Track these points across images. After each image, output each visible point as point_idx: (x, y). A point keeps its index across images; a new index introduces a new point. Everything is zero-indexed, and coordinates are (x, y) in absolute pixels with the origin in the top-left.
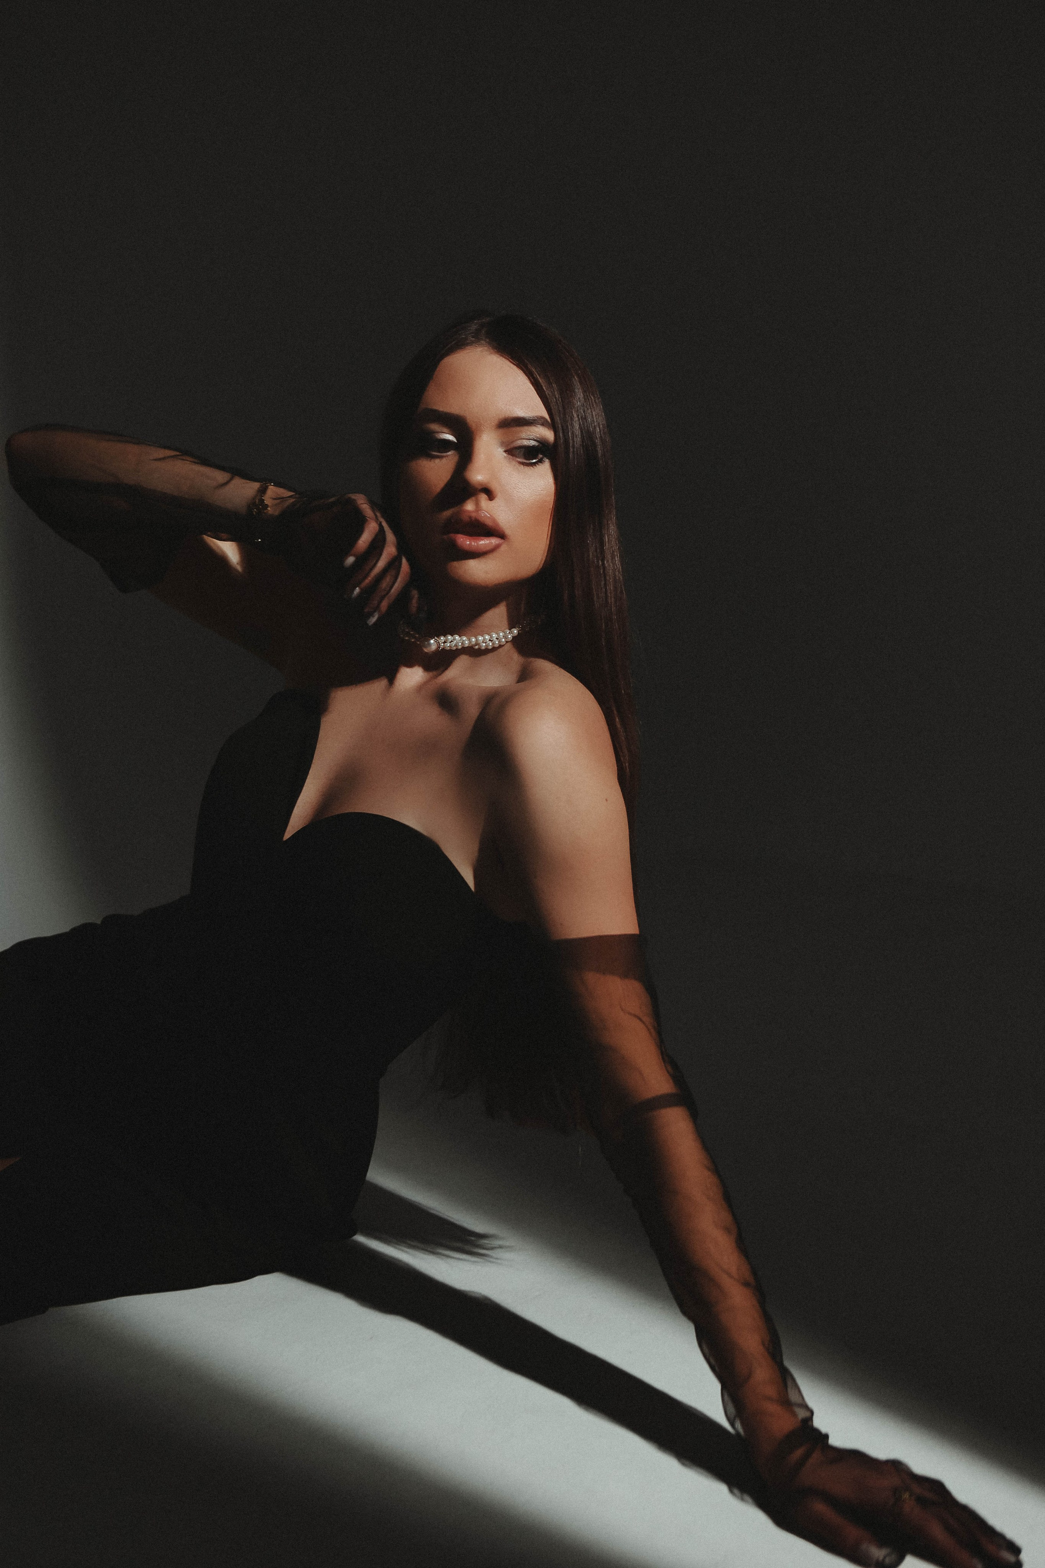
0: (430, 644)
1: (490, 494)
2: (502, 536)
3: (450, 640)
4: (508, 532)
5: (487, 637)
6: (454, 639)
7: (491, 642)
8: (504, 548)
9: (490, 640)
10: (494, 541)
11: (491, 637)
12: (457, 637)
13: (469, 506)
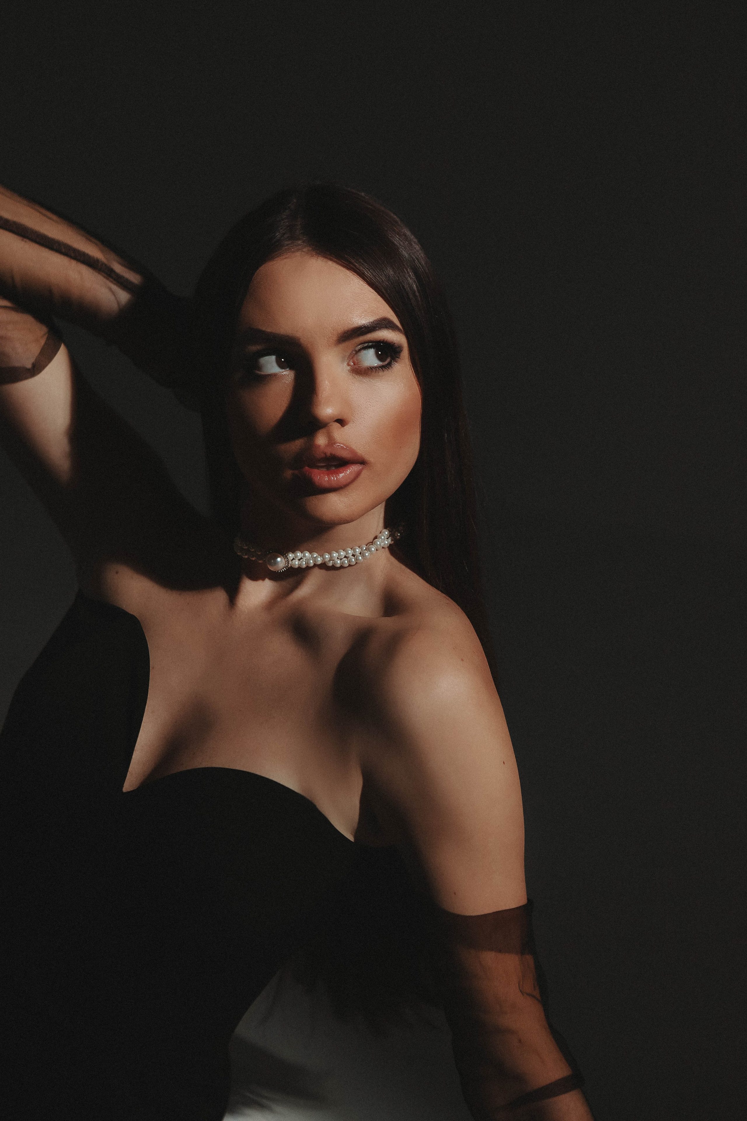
0: (276, 563)
1: (341, 422)
2: (363, 462)
3: (300, 558)
4: (367, 457)
5: (343, 553)
6: (305, 556)
7: (346, 559)
8: (365, 474)
9: (345, 557)
10: (353, 469)
11: (347, 553)
12: (307, 554)
13: (321, 440)
